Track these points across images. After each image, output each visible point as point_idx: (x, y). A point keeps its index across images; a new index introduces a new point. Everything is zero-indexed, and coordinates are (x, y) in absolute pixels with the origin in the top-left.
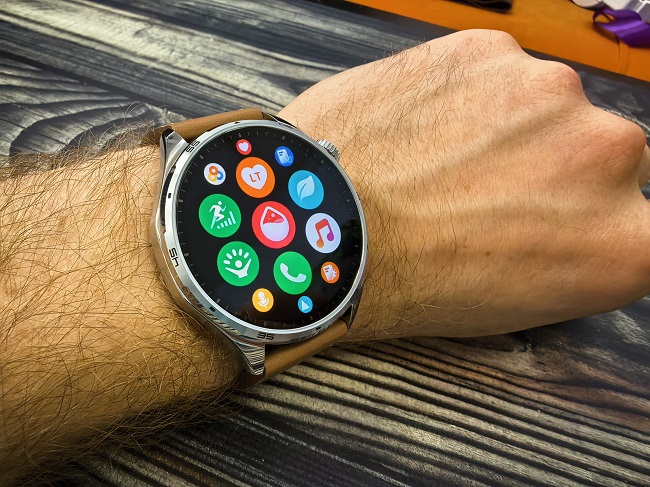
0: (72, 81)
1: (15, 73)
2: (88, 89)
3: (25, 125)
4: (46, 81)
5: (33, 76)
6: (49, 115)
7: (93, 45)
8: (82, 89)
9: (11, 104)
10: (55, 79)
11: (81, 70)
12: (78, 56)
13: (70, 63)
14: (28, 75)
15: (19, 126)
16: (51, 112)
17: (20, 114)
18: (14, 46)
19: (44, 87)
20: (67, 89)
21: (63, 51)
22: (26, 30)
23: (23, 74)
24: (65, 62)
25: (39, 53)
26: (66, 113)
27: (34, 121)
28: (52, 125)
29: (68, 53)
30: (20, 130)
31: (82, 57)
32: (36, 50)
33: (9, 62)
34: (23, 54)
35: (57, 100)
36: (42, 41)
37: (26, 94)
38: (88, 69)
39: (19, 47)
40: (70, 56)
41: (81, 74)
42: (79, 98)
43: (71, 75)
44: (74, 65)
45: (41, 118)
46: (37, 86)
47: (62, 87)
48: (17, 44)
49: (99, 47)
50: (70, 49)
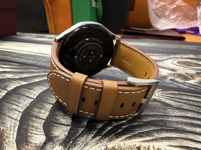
0: (36, 68)
1: (8, 66)
2: (44, 70)
3: (9, 89)
4: (23, 68)
5: (17, 67)
6: (24, 83)
7: (43, 55)
8: (40, 71)
9: (4, 79)
10: (27, 67)
11: (39, 64)
12: (37, 59)
13: (34, 62)
14: (15, 67)
15: (5, 90)
16: (25, 81)
17: (8, 83)
18: (10, 58)
19: (21, 71)
20: (33, 71)
21: (31, 58)
22: (16, 53)
23: (12, 67)
24: (32, 61)
25: (20, 59)
26: (33, 81)
27: (15, 87)
28: (25, 88)
29: (33, 58)
30: (6, 92)
31: (39, 59)
32: (19, 58)
33: (6, 63)
34: (13, 60)
35: (28, 76)
36: (22, 56)
37: (12, 74)
38: (43, 63)
39: (12, 58)
40: (34, 59)
41: (40, 65)
42: (40, 74)
43: (35, 65)
44: (36, 62)
45: (19, 85)
46: (18, 71)
47: (31, 70)
48: (11, 57)
49: (46, 56)
50: (33, 57)
